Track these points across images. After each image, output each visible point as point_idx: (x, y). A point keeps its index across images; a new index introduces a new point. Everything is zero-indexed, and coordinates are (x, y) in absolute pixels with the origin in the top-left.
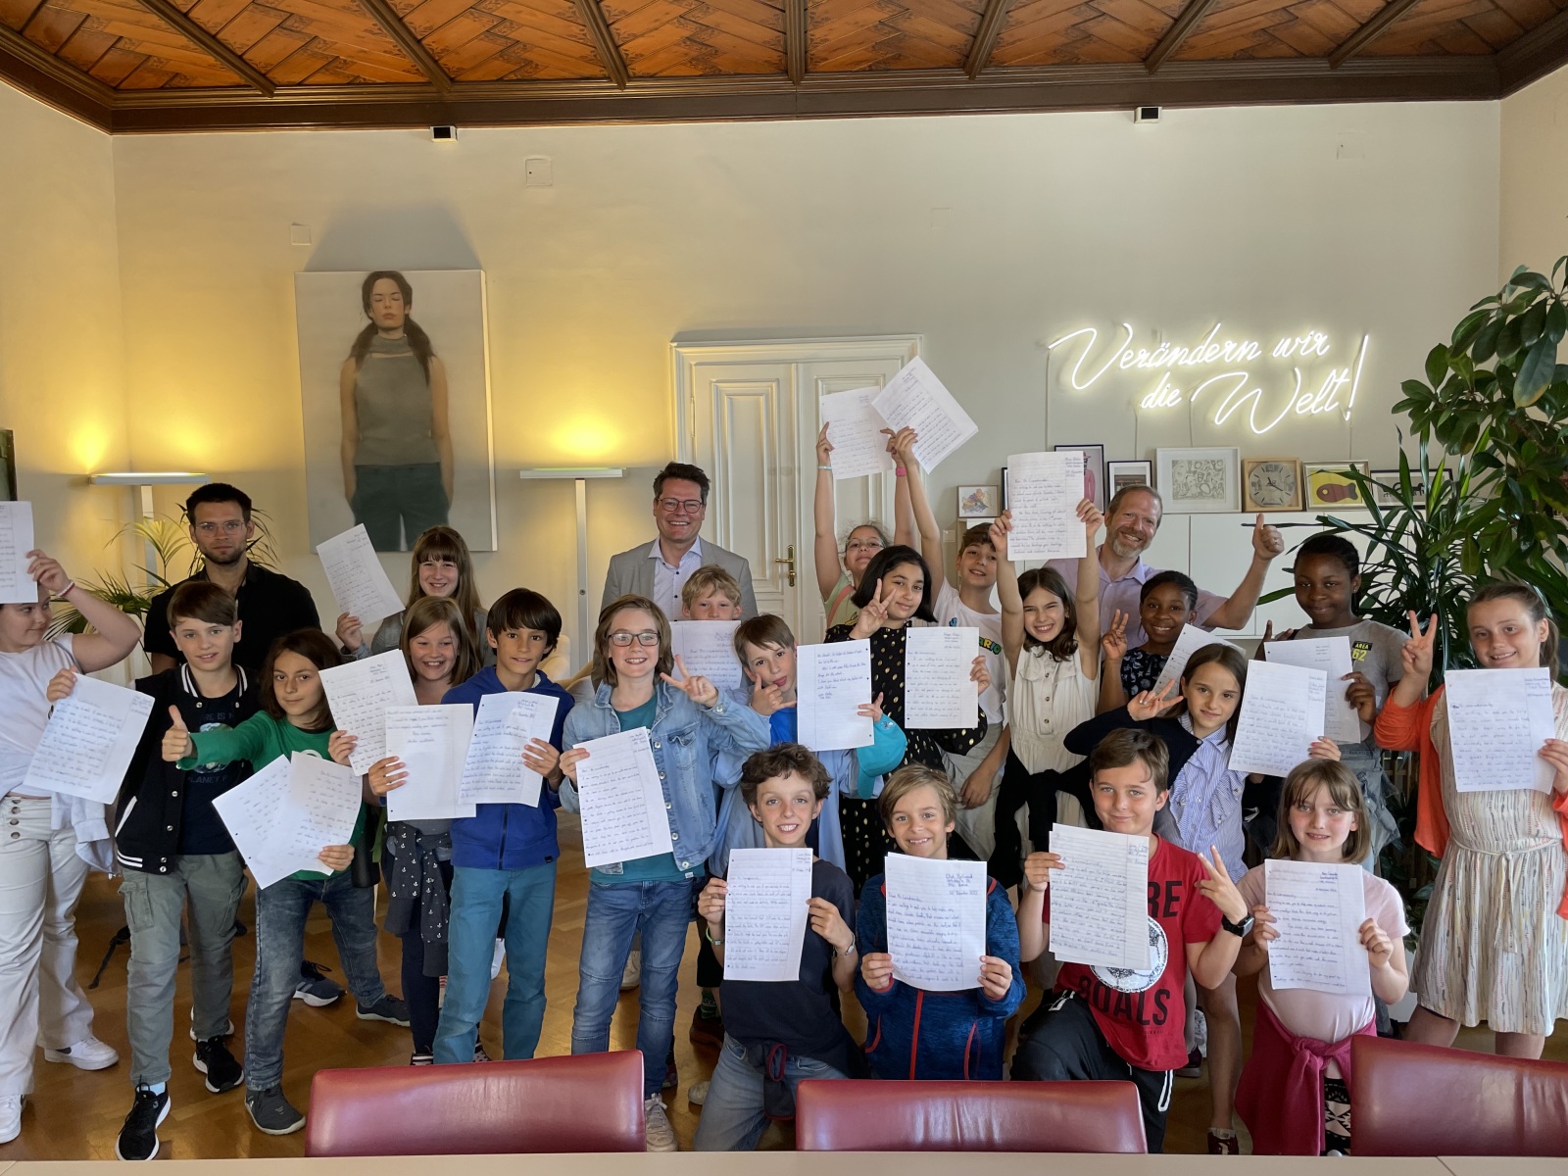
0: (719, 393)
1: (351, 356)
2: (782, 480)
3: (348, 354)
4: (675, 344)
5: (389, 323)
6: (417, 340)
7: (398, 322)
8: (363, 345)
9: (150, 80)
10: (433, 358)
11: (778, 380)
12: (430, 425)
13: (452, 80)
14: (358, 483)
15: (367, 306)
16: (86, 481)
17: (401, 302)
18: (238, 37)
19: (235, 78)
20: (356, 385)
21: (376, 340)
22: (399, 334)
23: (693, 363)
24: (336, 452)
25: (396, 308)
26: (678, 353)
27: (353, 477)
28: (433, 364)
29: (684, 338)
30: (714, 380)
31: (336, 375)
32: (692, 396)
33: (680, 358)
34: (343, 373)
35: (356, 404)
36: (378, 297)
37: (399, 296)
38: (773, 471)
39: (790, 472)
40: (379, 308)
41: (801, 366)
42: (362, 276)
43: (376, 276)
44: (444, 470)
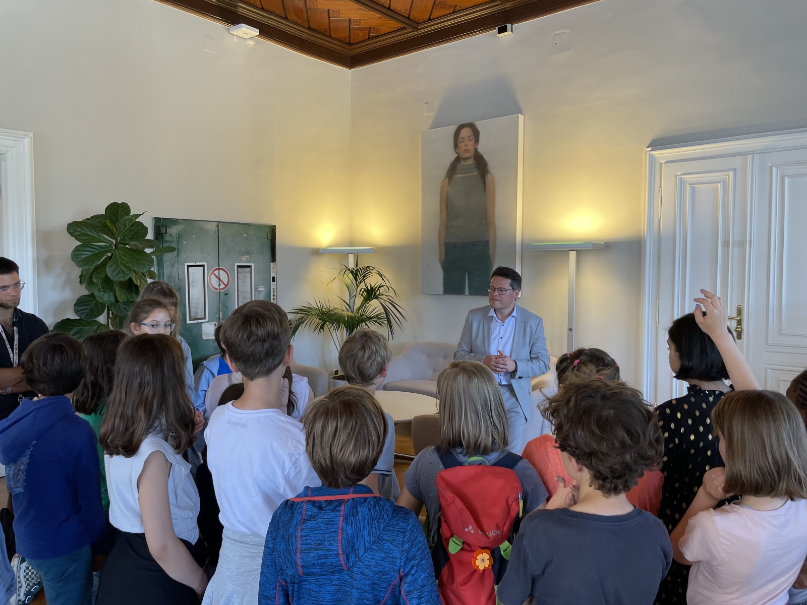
0: (682, 183)
1: (446, 178)
2: (734, 251)
3: (445, 176)
4: (650, 149)
5: (467, 155)
6: (481, 164)
7: (471, 154)
8: (452, 170)
10: (489, 175)
11: (735, 170)
12: (485, 217)
14: (447, 253)
15: (456, 146)
17: (473, 141)
19: (395, 25)
20: (448, 194)
21: (459, 167)
22: (471, 162)
23: (664, 162)
24: (436, 235)
25: (470, 145)
26: (651, 157)
27: (443, 249)
28: (488, 178)
29: (657, 144)
30: (679, 173)
31: (438, 190)
32: (661, 187)
33: (652, 160)
34: (442, 187)
35: (447, 205)
36: (461, 140)
37: (472, 138)
38: (726, 244)
39: (742, 244)
40: (462, 146)
41: (757, 157)
42: (453, 129)
43: (462, 127)
44: (491, 244)
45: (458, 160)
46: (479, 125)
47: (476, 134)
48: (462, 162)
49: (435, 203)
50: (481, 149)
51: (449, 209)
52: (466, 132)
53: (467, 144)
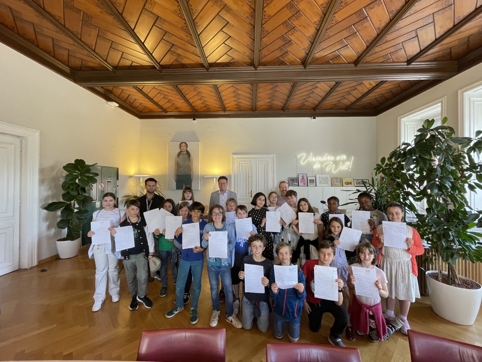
0: (239, 163)
2: (250, 179)
3: (177, 156)
4: (232, 155)
5: (184, 151)
6: (188, 153)
7: (185, 150)
8: (179, 154)
9: (147, 111)
11: (250, 161)
12: (189, 168)
13: (196, 111)
14: (177, 178)
15: (180, 148)
16: (131, 177)
18: (161, 103)
19: (160, 110)
20: (177, 161)
21: (181, 153)
22: (185, 153)
23: (235, 158)
24: (174, 172)
25: (185, 148)
27: (176, 177)
28: (191, 158)
29: (234, 154)
30: (239, 161)
32: (235, 164)
33: (233, 157)
34: (175, 159)
36: (182, 146)
37: (185, 146)
38: (249, 177)
39: (252, 177)
40: (182, 148)
41: (254, 159)
42: (180, 143)
43: (182, 143)
44: (192, 176)
45: (181, 152)
46: (187, 143)
47: (187, 145)
48: (182, 152)
49: (173, 164)
50: (188, 149)
51: (178, 165)
52: (183, 144)
53: (184, 148)
